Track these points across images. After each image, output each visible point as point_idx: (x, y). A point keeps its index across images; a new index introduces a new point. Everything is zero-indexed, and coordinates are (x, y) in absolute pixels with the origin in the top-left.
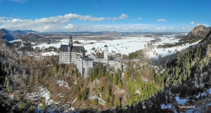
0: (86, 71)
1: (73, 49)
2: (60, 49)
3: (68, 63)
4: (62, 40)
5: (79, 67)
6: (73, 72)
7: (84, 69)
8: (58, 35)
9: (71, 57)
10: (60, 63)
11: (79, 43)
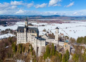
0: (40, 50)
1: (29, 31)
2: (18, 30)
3: (25, 43)
4: (18, 23)
5: (34, 46)
6: (29, 50)
7: (38, 48)
8: (14, 18)
9: (27, 38)
10: (18, 43)
11: (33, 25)
